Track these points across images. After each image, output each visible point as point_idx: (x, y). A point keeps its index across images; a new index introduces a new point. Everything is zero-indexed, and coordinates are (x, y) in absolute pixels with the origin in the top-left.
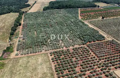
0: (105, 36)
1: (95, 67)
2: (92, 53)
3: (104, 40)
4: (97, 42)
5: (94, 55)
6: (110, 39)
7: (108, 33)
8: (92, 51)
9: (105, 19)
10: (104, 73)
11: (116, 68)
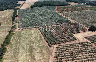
0: (71, 21)
1: (63, 33)
2: (62, 28)
3: (70, 22)
4: (66, 23)
5: (63, 29)
6: (74, 22)
7: (73, 19)
8: (62, 27)
9: (73, 12)
10: (68, 35)
11: (74, 33)
